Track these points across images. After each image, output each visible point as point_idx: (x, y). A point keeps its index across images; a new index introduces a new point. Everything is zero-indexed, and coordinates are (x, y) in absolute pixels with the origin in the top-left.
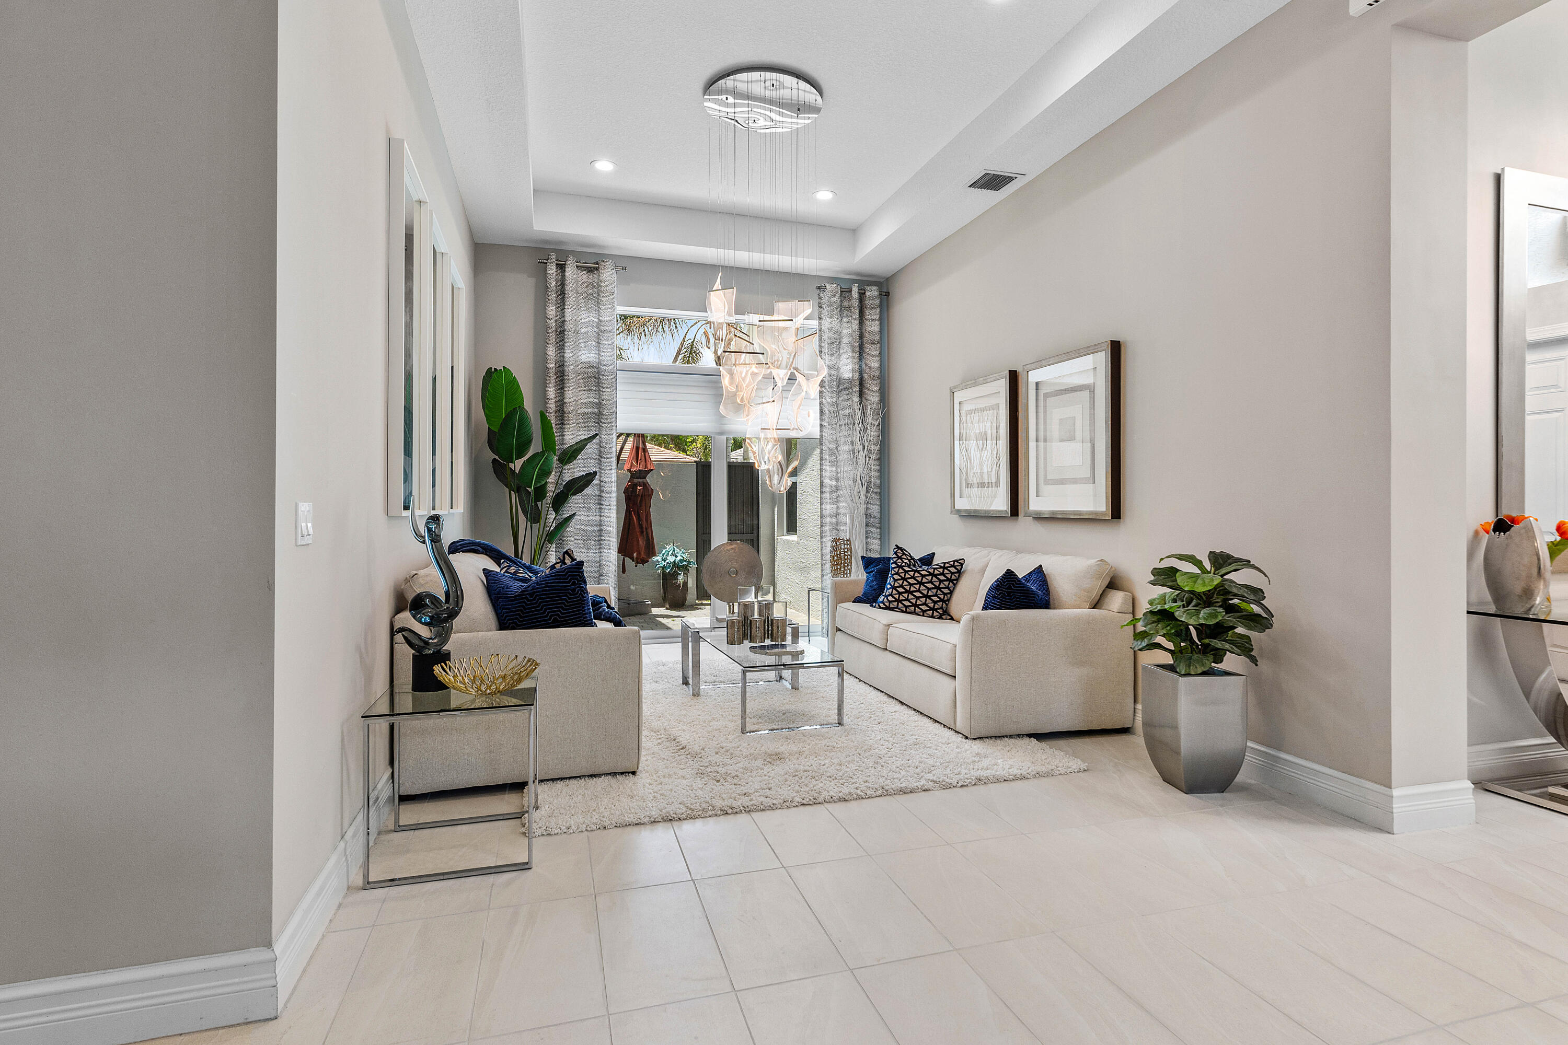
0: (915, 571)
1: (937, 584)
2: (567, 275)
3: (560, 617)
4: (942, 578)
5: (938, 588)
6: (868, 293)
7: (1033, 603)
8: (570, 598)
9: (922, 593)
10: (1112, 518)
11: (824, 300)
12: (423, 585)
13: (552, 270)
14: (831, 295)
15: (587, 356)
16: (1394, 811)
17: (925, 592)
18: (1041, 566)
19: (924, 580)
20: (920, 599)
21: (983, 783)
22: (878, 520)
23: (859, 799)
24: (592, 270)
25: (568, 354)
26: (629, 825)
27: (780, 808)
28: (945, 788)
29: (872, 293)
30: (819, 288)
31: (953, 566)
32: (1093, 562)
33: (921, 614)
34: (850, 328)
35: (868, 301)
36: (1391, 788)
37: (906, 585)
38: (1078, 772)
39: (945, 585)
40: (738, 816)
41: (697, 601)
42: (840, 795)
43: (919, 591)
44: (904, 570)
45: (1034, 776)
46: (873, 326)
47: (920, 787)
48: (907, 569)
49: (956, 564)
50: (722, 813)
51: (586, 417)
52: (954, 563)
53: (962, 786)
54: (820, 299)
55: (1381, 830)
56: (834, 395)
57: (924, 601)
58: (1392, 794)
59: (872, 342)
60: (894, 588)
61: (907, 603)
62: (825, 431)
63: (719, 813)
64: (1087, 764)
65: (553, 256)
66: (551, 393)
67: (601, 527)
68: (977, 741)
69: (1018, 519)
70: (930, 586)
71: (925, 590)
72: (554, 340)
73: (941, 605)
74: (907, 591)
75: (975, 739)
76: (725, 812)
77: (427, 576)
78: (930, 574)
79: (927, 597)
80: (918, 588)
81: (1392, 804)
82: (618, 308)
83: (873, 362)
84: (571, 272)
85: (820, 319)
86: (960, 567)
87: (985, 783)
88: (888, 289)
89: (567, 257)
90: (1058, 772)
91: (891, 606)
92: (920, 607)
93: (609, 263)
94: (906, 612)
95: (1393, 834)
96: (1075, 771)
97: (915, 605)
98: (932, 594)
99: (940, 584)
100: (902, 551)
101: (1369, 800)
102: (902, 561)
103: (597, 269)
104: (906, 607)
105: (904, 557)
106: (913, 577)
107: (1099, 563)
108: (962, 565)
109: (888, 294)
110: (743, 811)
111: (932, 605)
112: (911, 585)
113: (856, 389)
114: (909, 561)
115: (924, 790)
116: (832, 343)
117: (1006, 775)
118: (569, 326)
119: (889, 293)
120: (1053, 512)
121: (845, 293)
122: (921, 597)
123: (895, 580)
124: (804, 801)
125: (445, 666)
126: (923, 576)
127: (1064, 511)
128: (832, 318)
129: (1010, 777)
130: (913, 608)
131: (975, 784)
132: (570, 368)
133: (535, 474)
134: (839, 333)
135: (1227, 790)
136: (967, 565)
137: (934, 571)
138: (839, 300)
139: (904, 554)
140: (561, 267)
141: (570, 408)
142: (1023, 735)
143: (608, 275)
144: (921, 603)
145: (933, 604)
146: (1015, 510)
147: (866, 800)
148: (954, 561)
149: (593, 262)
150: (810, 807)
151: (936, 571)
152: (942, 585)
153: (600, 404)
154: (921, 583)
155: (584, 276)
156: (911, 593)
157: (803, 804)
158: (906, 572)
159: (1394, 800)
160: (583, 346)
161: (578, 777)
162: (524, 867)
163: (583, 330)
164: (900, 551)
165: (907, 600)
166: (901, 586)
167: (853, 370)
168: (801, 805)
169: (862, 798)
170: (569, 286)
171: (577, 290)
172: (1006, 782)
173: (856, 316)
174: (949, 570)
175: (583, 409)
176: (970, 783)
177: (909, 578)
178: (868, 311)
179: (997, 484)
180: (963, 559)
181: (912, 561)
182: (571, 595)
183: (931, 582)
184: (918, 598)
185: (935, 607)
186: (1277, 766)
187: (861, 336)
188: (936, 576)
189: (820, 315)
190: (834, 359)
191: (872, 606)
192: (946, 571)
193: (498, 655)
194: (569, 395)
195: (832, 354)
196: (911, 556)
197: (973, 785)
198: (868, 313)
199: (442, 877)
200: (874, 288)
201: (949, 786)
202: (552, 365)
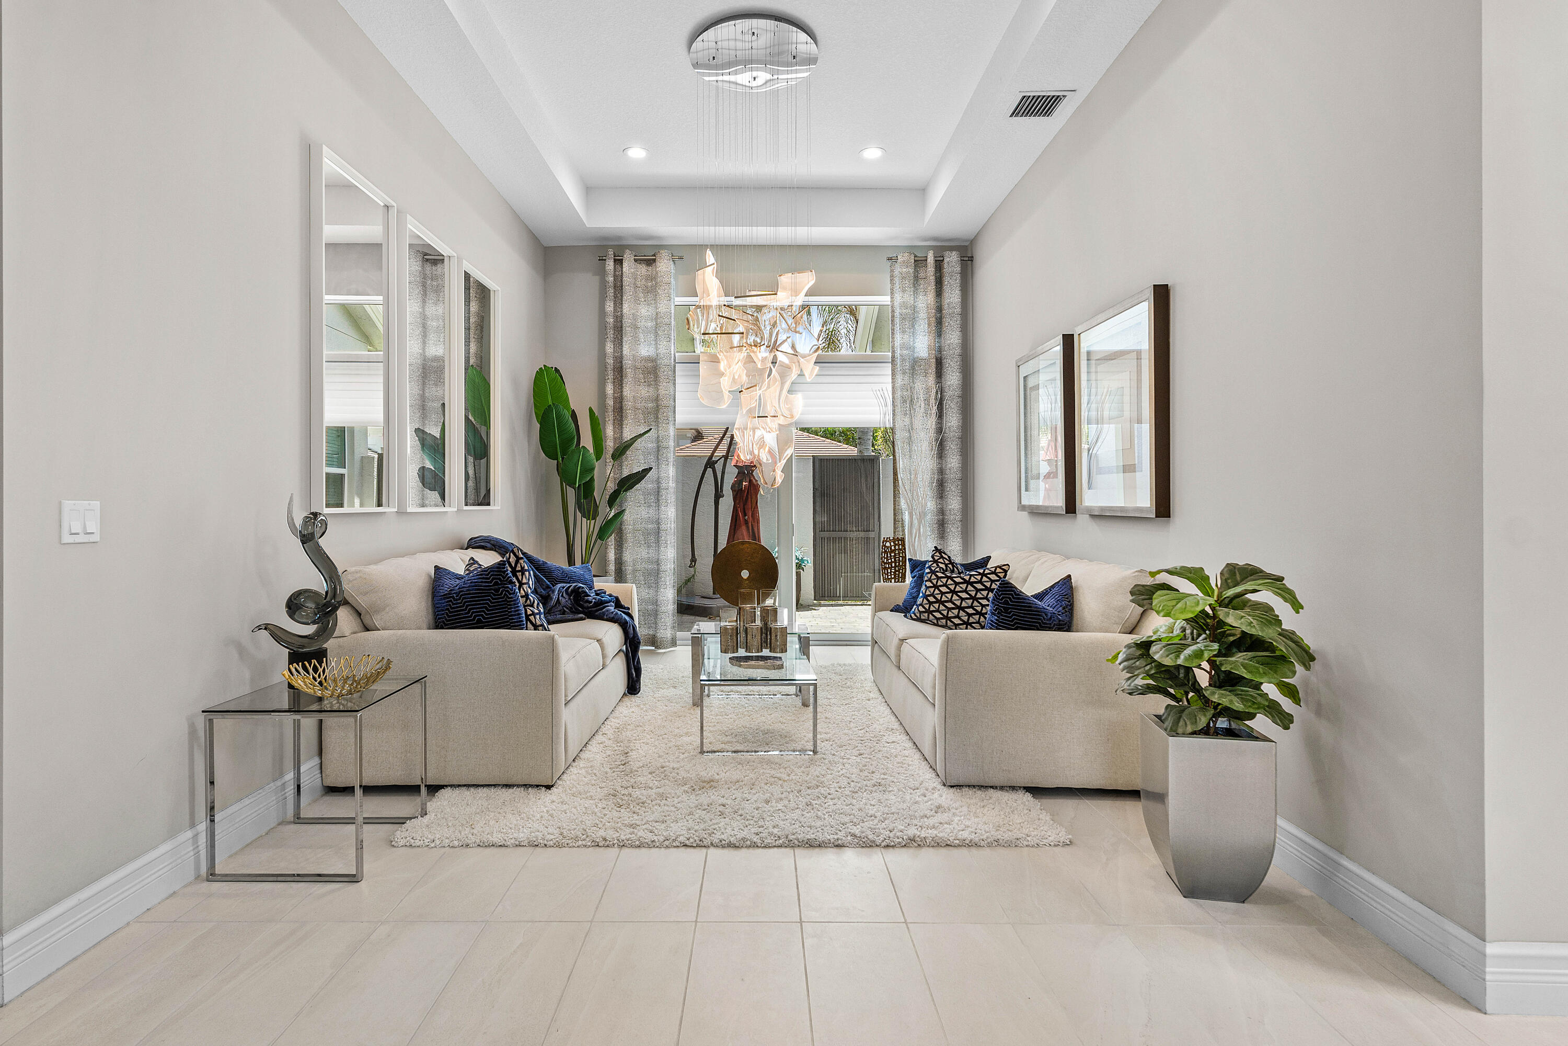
0: (948, 578)
1: (973, 593)
2: (624, 270)
3: (485, 618)
4: (979, 586)
5: (974, 598)
6: (946, 260)
7: (1039, 623)
8: (493, 599)
9: (954, 604)
10: (1156, 517)
11: (896, 273)
12: (351, 581)
13: (610, 265)
14: (904, 268)
15: (645, 350)
16: (1488, 977)
17: (958, 603)
18: (1069, 576)
19: (958, 589)
20: (953, 611)
21: (916, 845)
22: (959, 517)
23: (754, 846)
24: (650, 262)
25: (626, 350)
26: (493, 845)
27: (657, 847)
28: (864, 845)
29: (952, 260)
30: (890, 259)
31: (994, 573)
32: (1129, 572)
33: (954, 627)
34: (925, 301)
35: (947, 269)
36: (1485, 941)
37: (937, 594)
38: (1055, 846)
39: (983, 595)
40: (610, 849)
41: (815, 602)
42: (732, 839)
43: (951, 601)
44: (936, 576)
45: (990, 845)
46: (952, 296)
47: (832, 841)
48: (940, 575)
49: (998, 570)
50: (593, 844)
51: (646, 412)
52: (995, 570)
53: (888, 846)
54: (892, 271)
55: (1468, 1002)
56: (906, 378)
57: (956, 614)
58: (1485, 952)
59: (951, 315)
60: (926, 597)
61: (938, 615)
62: (898, 418)
63: (589, 844)
64: (1070, 836)
65: (611, 252)
66: (610, 389)
67: (659, 523)
68: (952, 790)
69: (1076, 516)
70: (964, 595)
71: (958, 600)
72: (612, 336)
73: (977, 619)
74: (938, 601)
75: (952, 787)
76: (596, 844)
77: (357, 572)
78: (965, 582)
79: (960, 608)
80: (950, 597)
81: (1485, 967)
82: (677, 299)
83: (953, 338)
84: (628, 266)
85: (892, 293)
86: (1004, 574)
87: (919, 845)
88: (972, 254)
89: (624, 252)
90: (1025, 843)
91: (922, 617)
92: (952, 620)
93: (664, 254)
94: (937, 625)
95: (1485, 1013)
96: (1052, 844)
97: (947, 618)
98: (966, 605)
99: (976, 594)
100: (940, 553)
101: (1453, 951)
102: (938, 565)
103: (654, 260)
104: (938, 619)
105: (941, 560)
106: (945, 585)
107: (1136, 574)
108: (1005, 572)
109: (971, 259)
110: (616, 845)
111: (965, 619)
112: (942, 593)
113: (932, 370)
114: (946, 565)
115: (837, 846)
116: (904, 319)
117: (950, 839)
118: (627, 322)
119: (972, 257)
120: (1102, 509)
121: (919, 262)
122: (953, 609)
123: (927, 588)
124: (687, 842)
125: (307, 665)
126: (957, 584)
127: (1112, 507)
128: (904, 291)
129: (957, 842)
130: (945, 620)
131: (905, 845)
132: (627, 363)
133: (579, 471)
134: (914, 308)
135: (1248, 900)
136: (1013, 572)
137: (970, 578)
138: (912, 271)
139: (942, 557)
140: (619, 262)
141: (628, 404)
142: (1020, 787)
143: (664, 265)
144: (953, 615)
145: (967, 617)
146: (1071, 506)
147: (760, 850)
148: (996, 568)
149: (651, 254)
150: (692, 850)
151: (972, 578)
152: (979, 595)
153: (657, 399)
154: (954, 592)
155: (643, 269)
156: (942, 603)
157: (686, 846)
158: (938, 578)
159: (1488, 961)
160: (643, 341)
161: (491, 785)
162: (353, 879)
163: (642, 324)
164: (937, 554)
165: (938, 611)
166: (932, 595)
167: (929, 347)
168: (684, 845)
169: (757, 846)
170: (627, 280)
171: (635, 284)
172: (948, 847)
173: (932, 288)
174: (988, 578)
175: (643, 404)
176: (899, 843)
177: (941, 586)
178: (946, 280)
179: (1056, 476)
180: (1008, 565)
181: (950, 566)
182: (495, 595)
183: (966, 591)
184: (949, 609)
185: (970, 621)
186: (1338, 876)
187: (939, 309)
188: (972, 584)
189: (892, 289)
190: (906, 337)
191: (905, 616)
192: (985, 579)
193: (369, 655)
194: (628, 392)
195: (904, 332)
196: (950, 560)
197: (902, 846)
198: (946, 283)
199: (275, 879)
200: (954, 253)
201: (870, 844)
202: (610, 361)
